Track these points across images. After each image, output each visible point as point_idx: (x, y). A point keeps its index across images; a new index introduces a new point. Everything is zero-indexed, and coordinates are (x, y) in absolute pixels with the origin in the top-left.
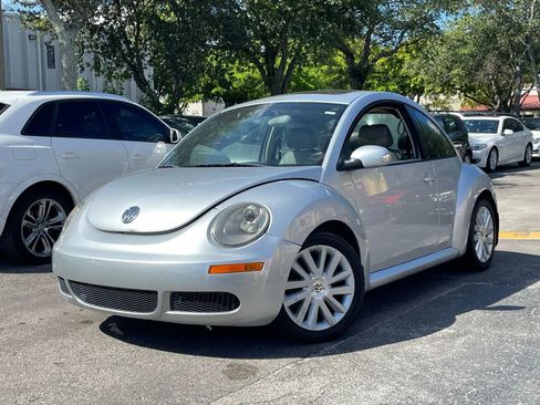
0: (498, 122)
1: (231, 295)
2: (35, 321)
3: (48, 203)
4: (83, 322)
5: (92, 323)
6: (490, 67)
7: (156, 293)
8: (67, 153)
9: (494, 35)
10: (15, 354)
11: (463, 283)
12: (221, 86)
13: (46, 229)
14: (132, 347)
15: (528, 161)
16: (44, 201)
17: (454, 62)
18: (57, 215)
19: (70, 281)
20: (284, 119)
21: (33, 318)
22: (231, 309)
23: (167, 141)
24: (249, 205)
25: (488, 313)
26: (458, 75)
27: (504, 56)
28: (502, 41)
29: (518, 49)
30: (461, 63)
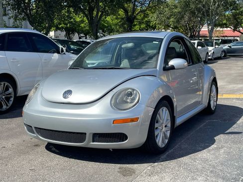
0: (195, 43)
1: (124, 134)
2: (10, 145)
3: (4, 84)
4: (35, 146)
5: (39, 146)
6: (186, 18)
7: (85, 134)
8: (13, 59)
9: (189, 4)
10: (6, 165)
11: (207, 121)
12: (64, 24)
13: (4, 97)
14: (66, 159)
15: (207, 60)
16: (3, 83)
17: (171, 15)
18: (9, 90)
19: (35, 128)
20: (130, 45)
21: (9, 144)
22: (123, 141)
23: (58, 53)
24: (129, 89)
25: (226, 136)
26: (173, 21)
27: (193, 13)
28: (193, 6)
29: (199, 10)
30: (174, 16)
